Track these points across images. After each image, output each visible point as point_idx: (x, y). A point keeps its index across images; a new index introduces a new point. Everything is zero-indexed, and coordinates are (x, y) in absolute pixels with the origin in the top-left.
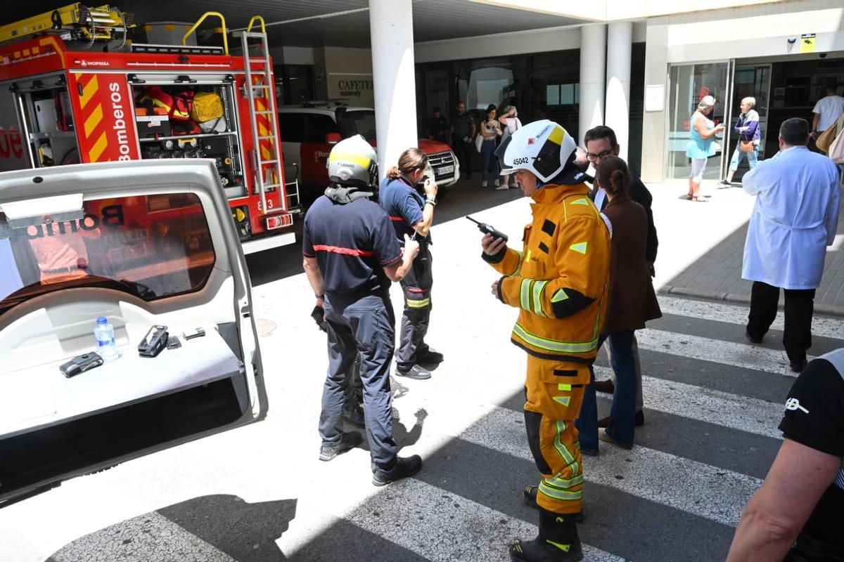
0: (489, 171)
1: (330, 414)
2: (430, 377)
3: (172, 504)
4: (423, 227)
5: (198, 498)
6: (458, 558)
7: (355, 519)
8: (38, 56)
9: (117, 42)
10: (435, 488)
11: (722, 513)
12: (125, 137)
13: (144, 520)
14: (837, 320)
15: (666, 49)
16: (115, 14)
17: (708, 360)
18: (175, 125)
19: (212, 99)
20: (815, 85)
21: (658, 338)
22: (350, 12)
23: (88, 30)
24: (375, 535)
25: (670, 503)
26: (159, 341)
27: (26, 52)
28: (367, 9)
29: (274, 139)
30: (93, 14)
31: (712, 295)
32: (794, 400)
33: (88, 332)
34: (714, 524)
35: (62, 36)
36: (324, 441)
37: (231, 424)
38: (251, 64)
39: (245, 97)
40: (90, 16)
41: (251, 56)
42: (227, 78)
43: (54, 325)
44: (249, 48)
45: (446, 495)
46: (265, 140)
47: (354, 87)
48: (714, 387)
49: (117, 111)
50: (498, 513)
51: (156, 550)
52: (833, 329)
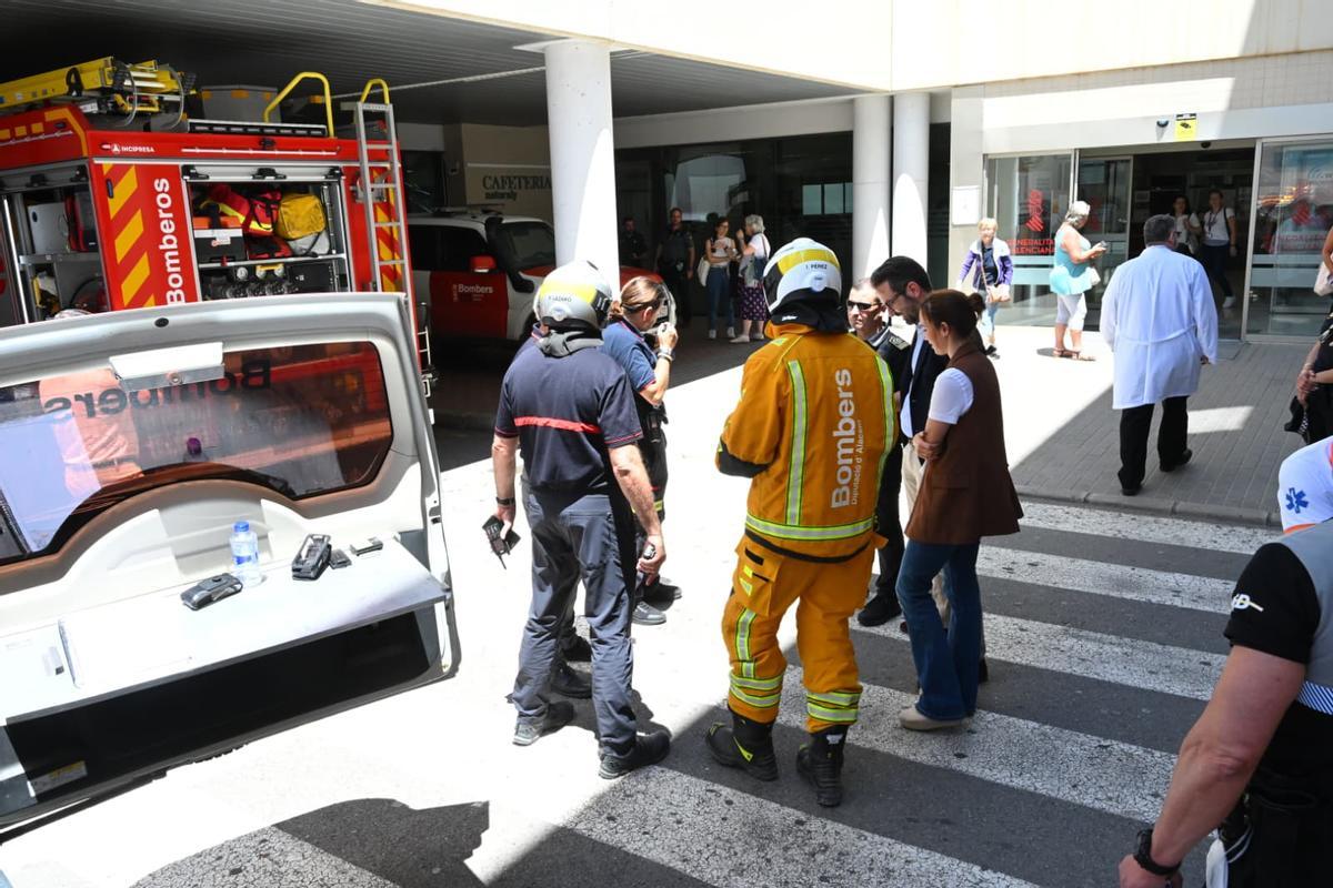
0: (719, 315)
1: (533, 674)
2: (664, 622)
3: (296, 815)
4: (654, 393)
5: (335, 805)
6: (741, 875)
7: (581, 827)
8: (41, 137)
9: (169, 117)
10: (694, 779)
11: (1110, 799)
12: (177, 261)
13: (258, 839)
14: (1249, 528)
15: (981, 132)
16: (166, 75)
17: (1070, 588)
18: (253, 245)
19: (309, 203)
20: (1191, 187)
21: (995, 558)
22: (510, 73)
23: (124, 99)
24: (613, 848)
25: (1036, 789)
26: (321, 557)
27: (21, 131)
28: (543, 68)
29: (403, 266)
30: (134, 74)
31: (1068, 496)
32: (1243, 596)
33: (222, 543)
34: (1101, 813)
35: (82, 107)
36: (521, 715)
37: (413, 681)
38: (369, 151)
39: (358, 201)
40: (130, 78)
41: (370, 140)
42: (332, 172)
43: (170, 535)
44: (366, 127)
45: (711, 787)
46: (388, 266)
47: (507, 187)
48: (1082, 626)
49: (165, 222)
50: (791, 811)
51: (283, 881)
52: (1243, 542)
